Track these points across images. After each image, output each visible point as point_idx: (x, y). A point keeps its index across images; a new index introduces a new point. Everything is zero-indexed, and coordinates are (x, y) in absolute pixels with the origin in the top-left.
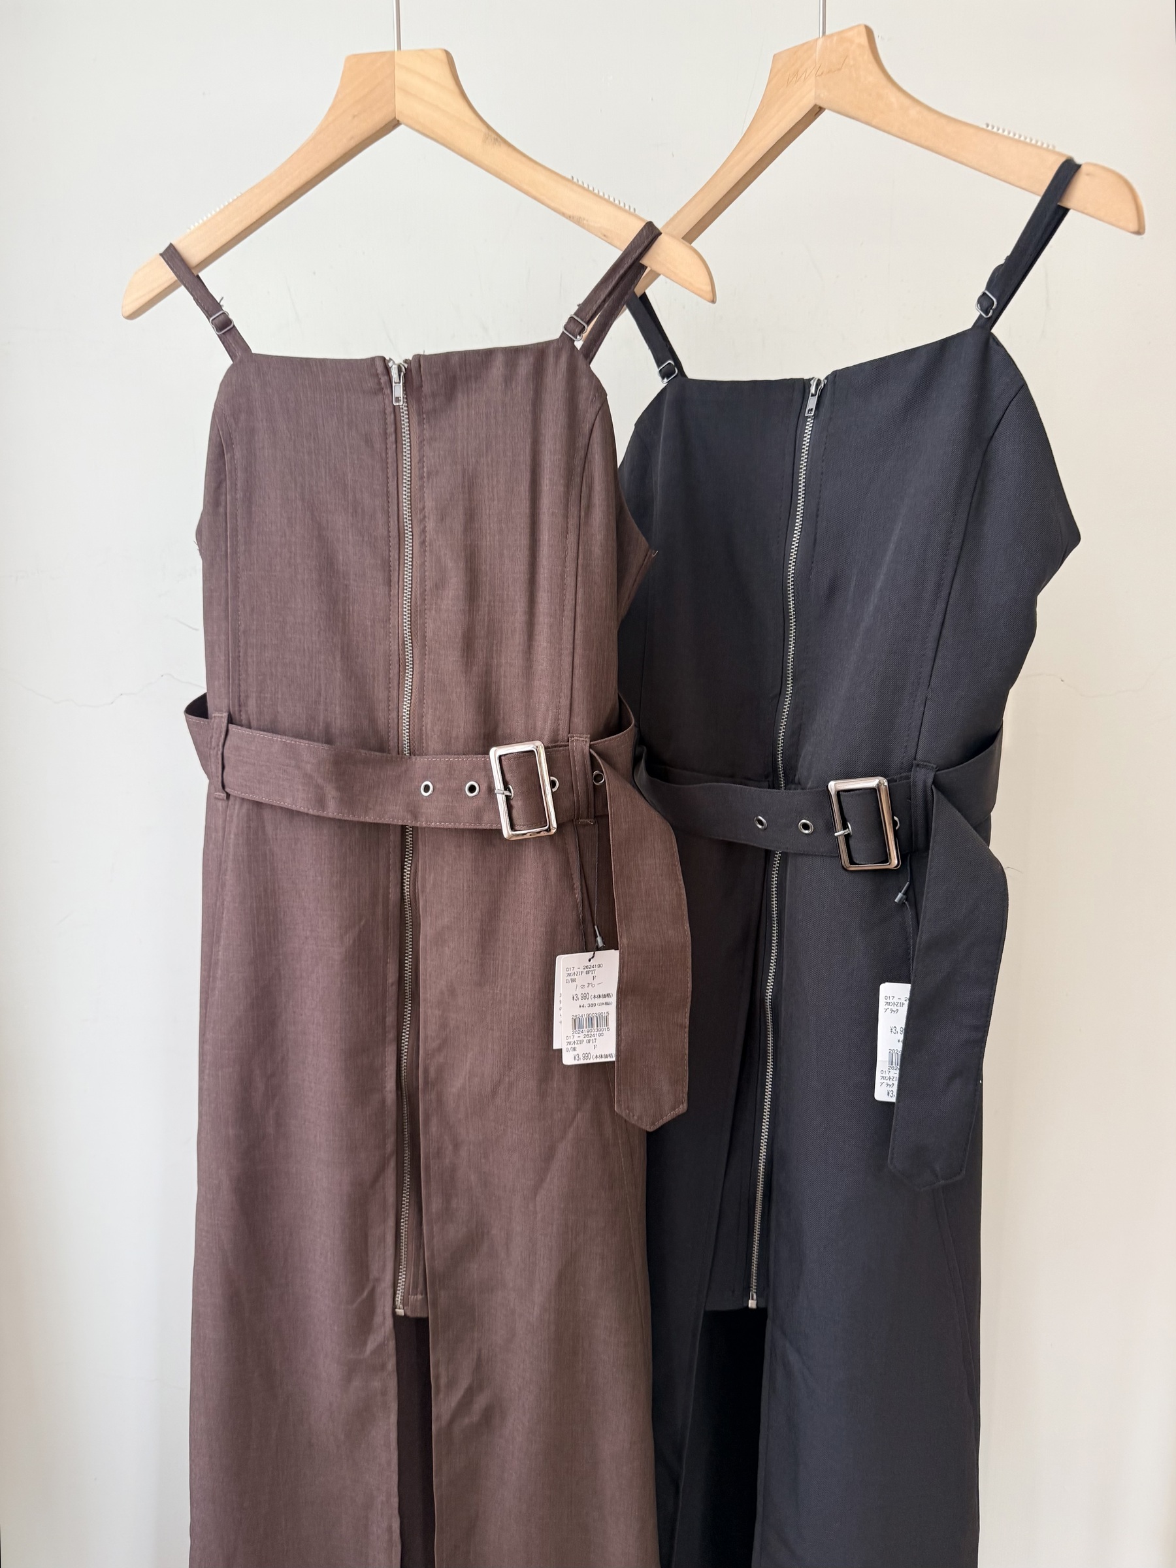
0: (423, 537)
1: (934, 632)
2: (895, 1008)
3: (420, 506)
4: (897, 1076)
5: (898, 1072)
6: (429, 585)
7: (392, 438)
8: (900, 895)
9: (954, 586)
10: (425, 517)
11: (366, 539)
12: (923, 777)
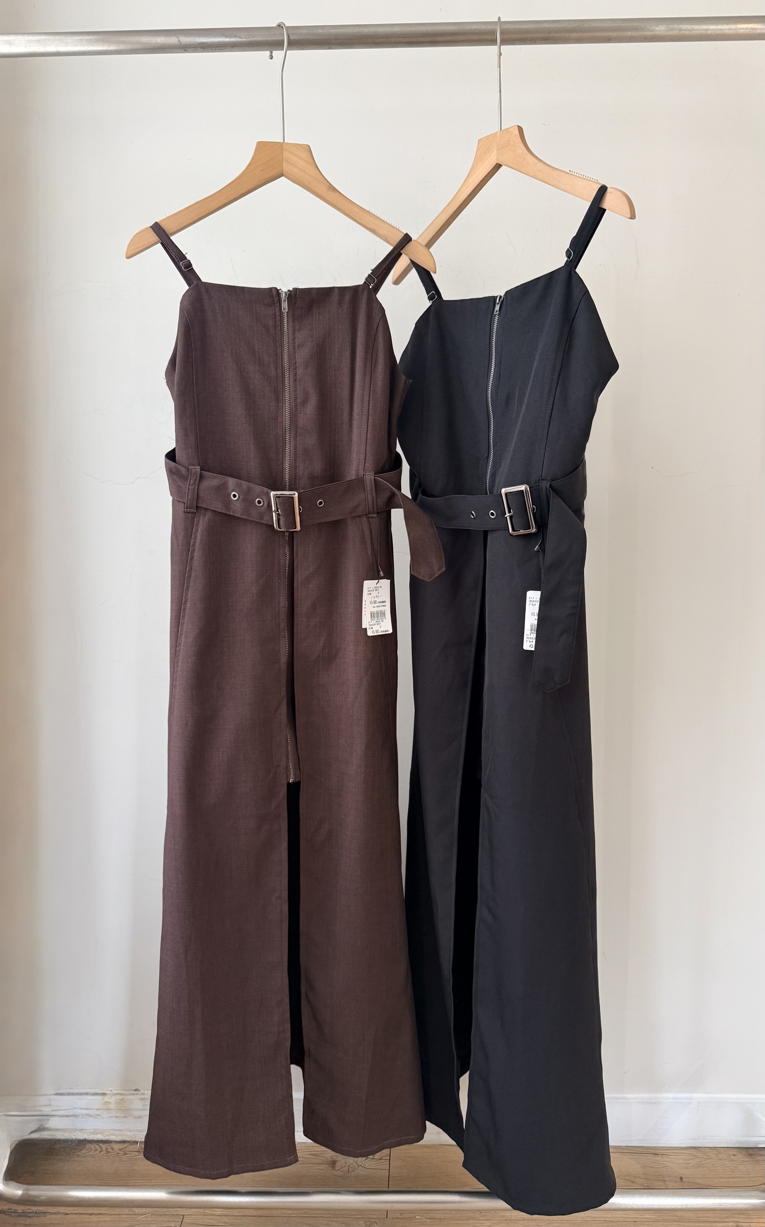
0: (295, 378)
1: (549, 412)
2: (534, 603)
3: (294, 362)
4: (535, 637)
5: (535, 635)
6: (299, 400)
7: (279, 328)
8: (537, 547)
9: (557, 390)
10: (296, 367)
11: (266, 377)
12: (545, 485)
